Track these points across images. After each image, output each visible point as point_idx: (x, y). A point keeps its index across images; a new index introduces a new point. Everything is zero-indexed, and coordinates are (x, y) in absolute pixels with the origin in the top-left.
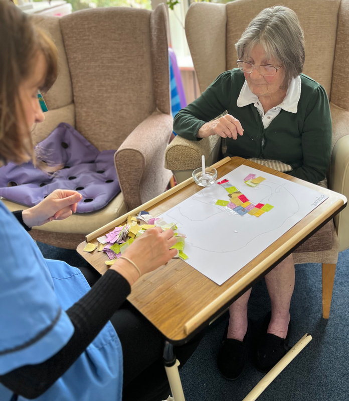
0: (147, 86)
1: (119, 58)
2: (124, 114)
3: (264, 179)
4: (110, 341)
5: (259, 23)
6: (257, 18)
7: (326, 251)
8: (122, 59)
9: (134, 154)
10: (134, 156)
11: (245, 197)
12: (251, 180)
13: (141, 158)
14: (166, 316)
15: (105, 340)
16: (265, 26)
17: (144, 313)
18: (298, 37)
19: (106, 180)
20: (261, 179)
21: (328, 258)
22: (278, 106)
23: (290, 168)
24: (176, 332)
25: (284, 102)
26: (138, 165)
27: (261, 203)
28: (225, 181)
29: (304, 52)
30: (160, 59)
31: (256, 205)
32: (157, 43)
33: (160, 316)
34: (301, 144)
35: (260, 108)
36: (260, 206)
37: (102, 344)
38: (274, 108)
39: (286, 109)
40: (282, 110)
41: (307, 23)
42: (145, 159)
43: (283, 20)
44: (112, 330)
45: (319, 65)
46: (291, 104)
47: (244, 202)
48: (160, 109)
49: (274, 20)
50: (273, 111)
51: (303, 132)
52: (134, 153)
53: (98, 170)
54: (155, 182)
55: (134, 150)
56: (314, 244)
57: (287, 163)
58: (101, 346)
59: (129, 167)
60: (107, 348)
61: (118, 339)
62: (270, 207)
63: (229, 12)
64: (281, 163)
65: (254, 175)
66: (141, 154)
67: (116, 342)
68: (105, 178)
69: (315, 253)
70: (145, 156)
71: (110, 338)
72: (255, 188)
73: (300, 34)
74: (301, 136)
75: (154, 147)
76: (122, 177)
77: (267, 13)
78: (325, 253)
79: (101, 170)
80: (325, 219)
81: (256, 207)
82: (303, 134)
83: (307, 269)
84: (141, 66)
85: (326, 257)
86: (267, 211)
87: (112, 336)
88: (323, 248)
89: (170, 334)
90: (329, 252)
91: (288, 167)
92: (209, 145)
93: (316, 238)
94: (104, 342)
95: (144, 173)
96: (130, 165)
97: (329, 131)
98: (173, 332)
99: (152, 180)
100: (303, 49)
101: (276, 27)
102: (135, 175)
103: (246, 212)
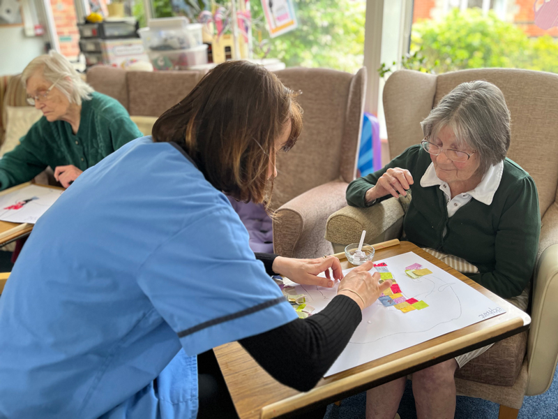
0: (334, 151)
1: (311, 118)
2: (304, 176)
3: (431, 272)
4: (188, 399)
5: (450, 100)
6: (450, 94)
7: (506, 389)
8: (314, 120)
9: (292, 216)
10: (293, 217)
11: (398, 288)
12: (414, 270)
13: (300, 222)
14: (249, 393)
15: (184, 397)
16: (458, 104)
17: (227, 382)
18: (500, 120)
19: (265, 241)
20: (427, 272)
21: (507, 398)
22: (468, 193)
23: (475, 270)
24: (251, 413)
25: (477, 189)
26: (295, 229)
27: (415, 298)
28: (383, 264)
29: (508, 136)
30: (350, 123)
31: (407, 299)
32: (351, 106)
33: (242, 391)
34: (494, 244)
35: (447, 192)
36: (412, 301)
37: (178, 401)
38: (463, 194)
39: (477, 198)
40: (473, 199)
41: (533, 105)
42: (304, 223)
43: (482, 100)
44: (195, 389)
45: (542, 155)
46: (486, 193)
47: (394, 293)
48: (343, 177)
49: (470, 98)
50: (461, 197)
51: (499, 230)
52: (294, 214)
53: (262, 229)
54: (315, 253)
55: (294, 211)
56: (488, 373)
57: (473, 264)
58: (176, 402)
59: (286, 229)
60: (182, 406)
61: (197, 401)
62: (424, 305)
63: (439, 83)
64: (465, 261)
65: (420, 266)
66: (300, 217)
67: (193, 403)
68: (265, 239)
69: (491, 387)
70: (304, 220)
71: (190, 397)
72: (415, 280)
73: (506, 115)
74: (495, 234)
75: (319, 213)
76: (277, 238)
77: (465, 88)
78: (505, 391)
79: (265, 229)
80: (489, 337)
81: (407, 301)
82: (498, 232)
83: (490, 411)
84: (333, 129)
85: (504, 397)
86: (419, 309)
87: (192, 396)
88: (500, 382)
89: (244, 414)
90: (510, 390)
91: (473, 269)
92: (382, 223)
93: (492, 365)
94: (181, 399)
95: (300, 239)
96: (287, 227)
97: (535, 235)
98: (248, 413)
99: (312, 250)
100: (507, 133)
101: (472, 107)
102: (290, 239)
103: (393, 305)
